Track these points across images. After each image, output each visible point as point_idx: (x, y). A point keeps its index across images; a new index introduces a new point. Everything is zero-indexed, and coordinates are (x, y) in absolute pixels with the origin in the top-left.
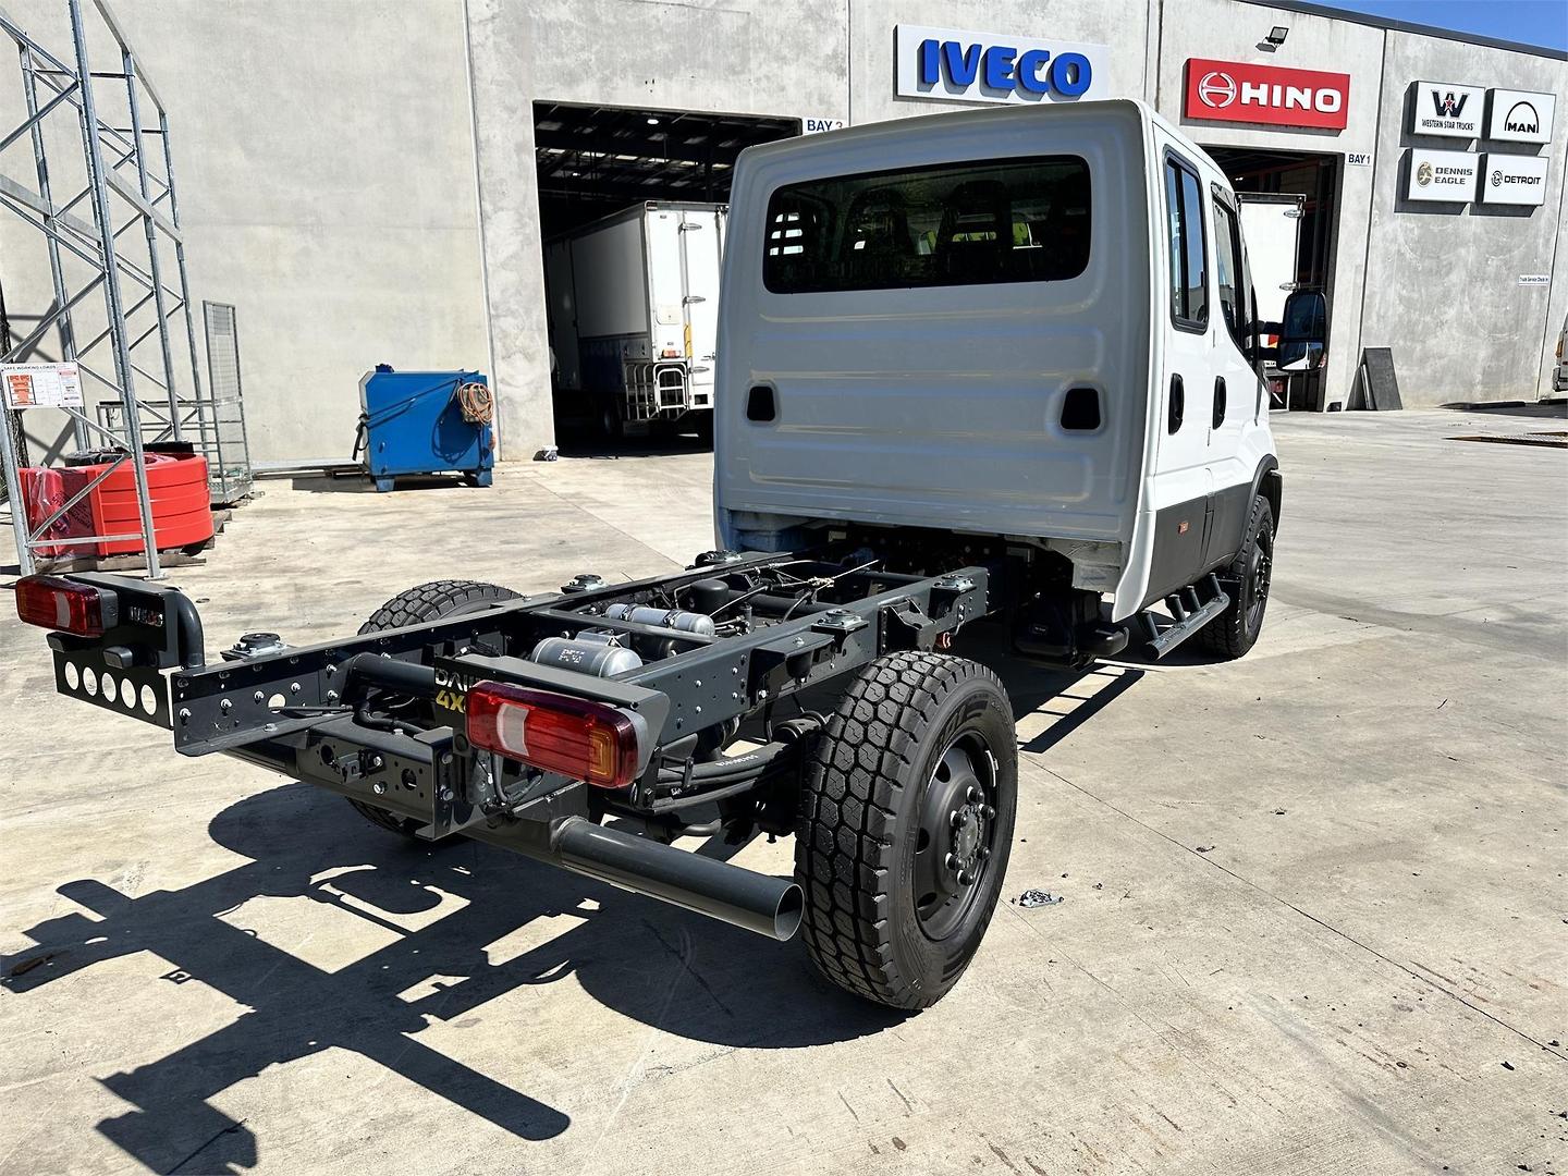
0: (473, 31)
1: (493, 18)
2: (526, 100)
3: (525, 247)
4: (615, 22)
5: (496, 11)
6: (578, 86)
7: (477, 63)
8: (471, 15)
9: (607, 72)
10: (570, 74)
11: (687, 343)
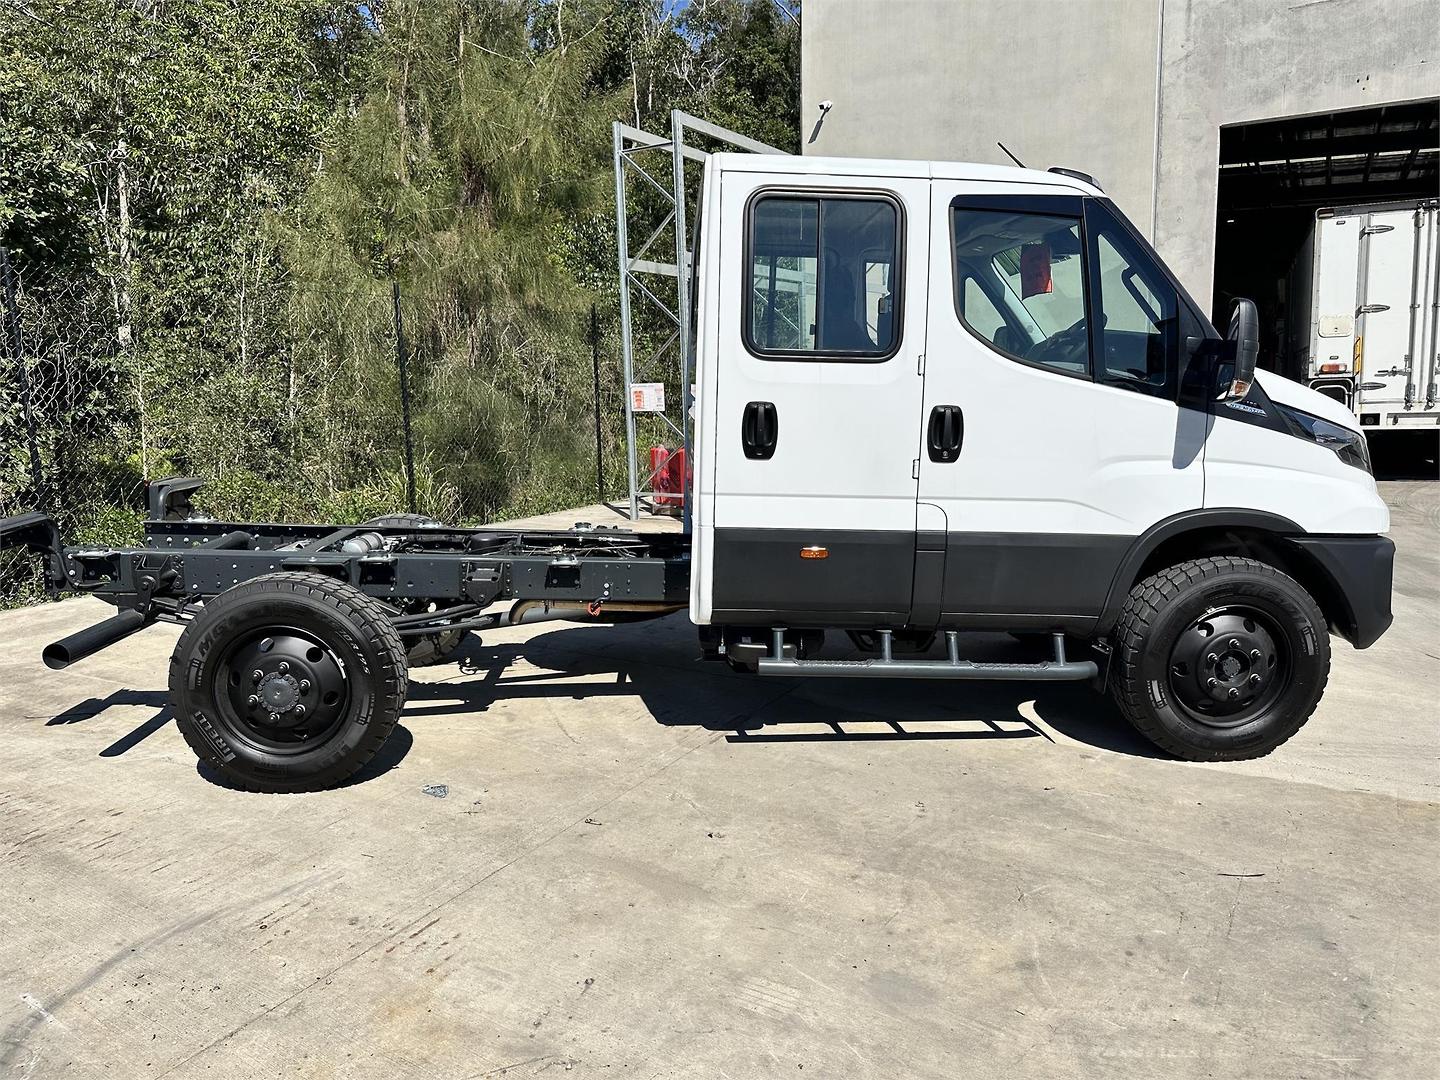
0: (1166, 73)
1: (1187, 56)
2: (1213, 127)
3: (1195, 270)
4: (1324, 26)
5: (1191, 49)
6: (1273, 100)
7: (1165, 102)
8: (1164, 59)
9: (1309, 81)
10: (1265, 92)
11: (1358, 356)
